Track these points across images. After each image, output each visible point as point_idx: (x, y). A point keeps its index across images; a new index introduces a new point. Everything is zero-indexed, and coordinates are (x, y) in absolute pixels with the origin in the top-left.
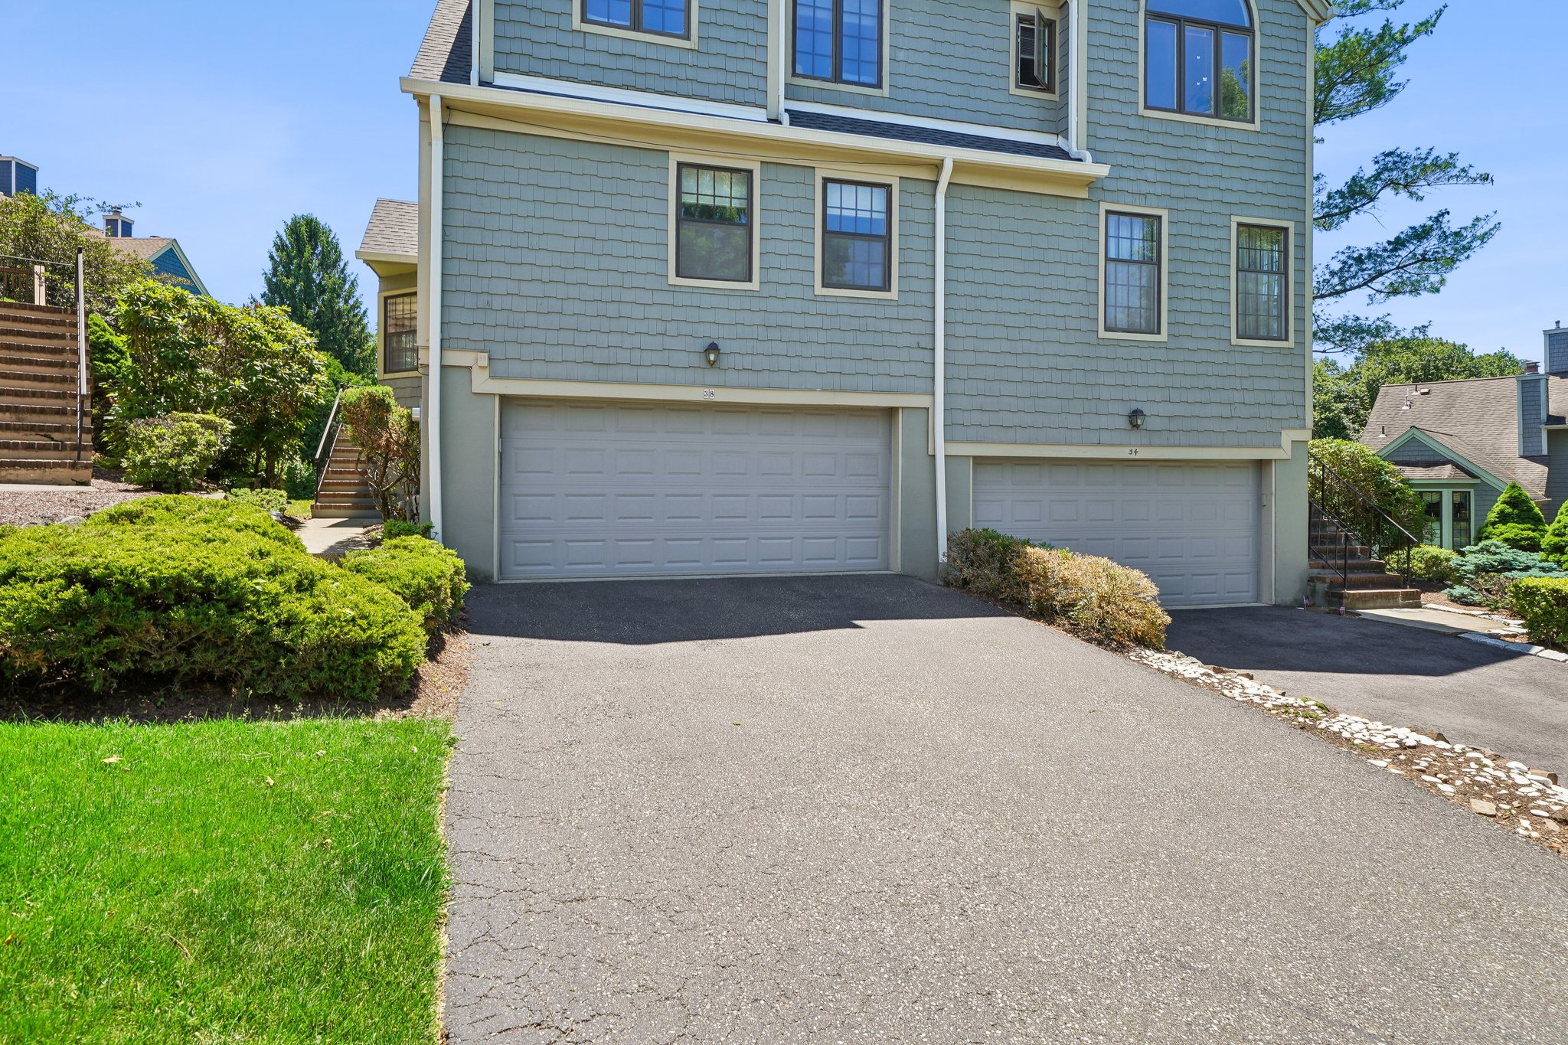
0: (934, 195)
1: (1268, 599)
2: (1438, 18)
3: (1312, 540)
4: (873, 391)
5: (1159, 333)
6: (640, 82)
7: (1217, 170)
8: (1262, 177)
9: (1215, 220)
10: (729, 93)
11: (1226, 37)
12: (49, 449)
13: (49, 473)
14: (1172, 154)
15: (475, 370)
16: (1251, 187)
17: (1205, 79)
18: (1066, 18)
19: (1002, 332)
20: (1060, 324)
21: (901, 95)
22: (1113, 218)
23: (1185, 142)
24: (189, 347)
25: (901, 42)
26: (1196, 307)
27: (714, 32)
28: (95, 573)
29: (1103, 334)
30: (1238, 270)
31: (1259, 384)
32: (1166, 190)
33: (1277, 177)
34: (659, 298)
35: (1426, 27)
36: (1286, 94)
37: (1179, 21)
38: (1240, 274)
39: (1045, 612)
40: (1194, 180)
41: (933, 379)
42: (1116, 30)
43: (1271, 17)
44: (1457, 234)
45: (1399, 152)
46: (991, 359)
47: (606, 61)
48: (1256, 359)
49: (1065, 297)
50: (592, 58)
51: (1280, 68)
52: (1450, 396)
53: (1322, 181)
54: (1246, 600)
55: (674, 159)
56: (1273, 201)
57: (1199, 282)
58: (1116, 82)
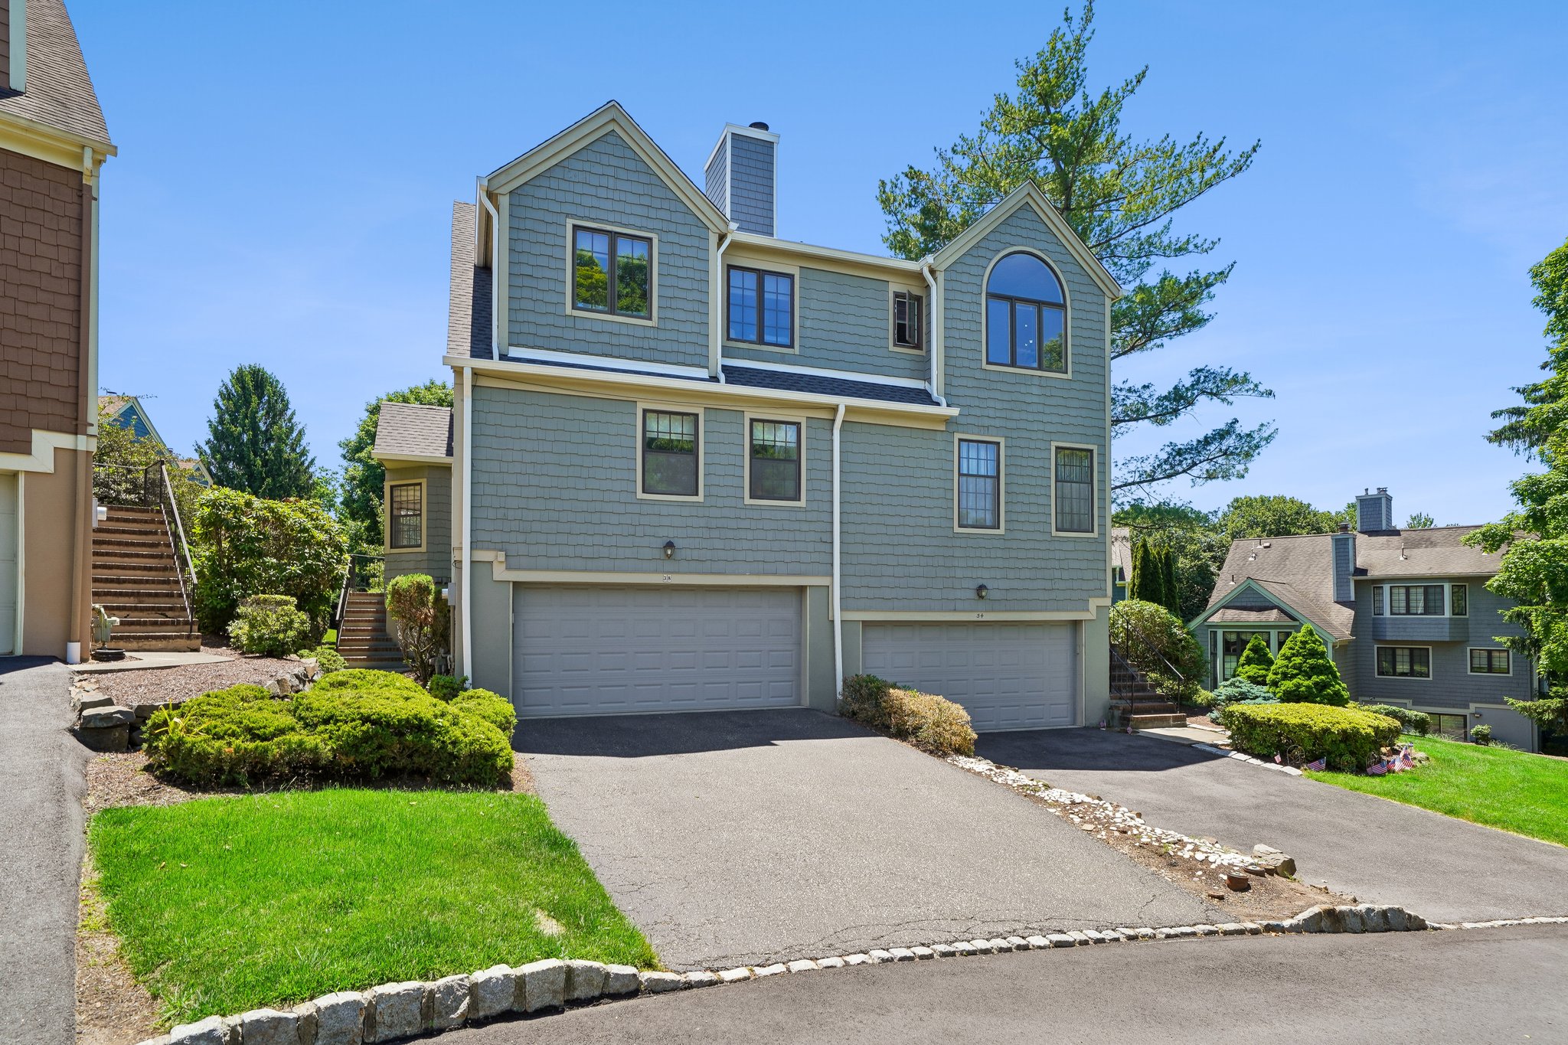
0: (832, 430)
1: (1081, 722)
2: (1230, 271)
3: (1112, 678)
4: (788, 574)
5: (999, 528)
6: (616, 351)
7: (1040, 408)
8: (1073, 412)
9: (1039, 444)
10: (681, 358)
11: (1046, 311)
12: (168, 625)
13: (172, 643)
14: (1006, 397)
15: (495, 564)
16: (1066, 420)
17: (1031, 342)
18: (929, 295)
19: (883, 530)
20: (926, 522)
21: (809, 352)
22: (964, 445)
23: (1017, 388)
24: (259, 540)
25: (808, 313)
26: (1026, 508)
27: (669, 314)
28: (374, 717)
29: (957, 529)
30: (1056, 482)
31: (1073, 564)
32: (1002, 423)
33: (1084, 413)
34: (630, 508)
35: (1222, 276)
36: (1090, 351)
37: (1012, 300)
38: (1059, 484)
39: (901, 734)
40: (1024, 416)
41: (832, 564)
42: (965, 307)
43: (1079, 296)
44: (1249, 435)
45: (1207, 368)
46: (875, 550)
47: (590, 337)
48: (1070, 546)
49: (929, 503)
50: (580, 335)
51: (1086, 334)
52: (1286, 549)
53: (1152, 389)
54: (1064, 723)
55: (641, 406)
56: (1081, 430)
57: (1028, 490)
58: (966, 345)
